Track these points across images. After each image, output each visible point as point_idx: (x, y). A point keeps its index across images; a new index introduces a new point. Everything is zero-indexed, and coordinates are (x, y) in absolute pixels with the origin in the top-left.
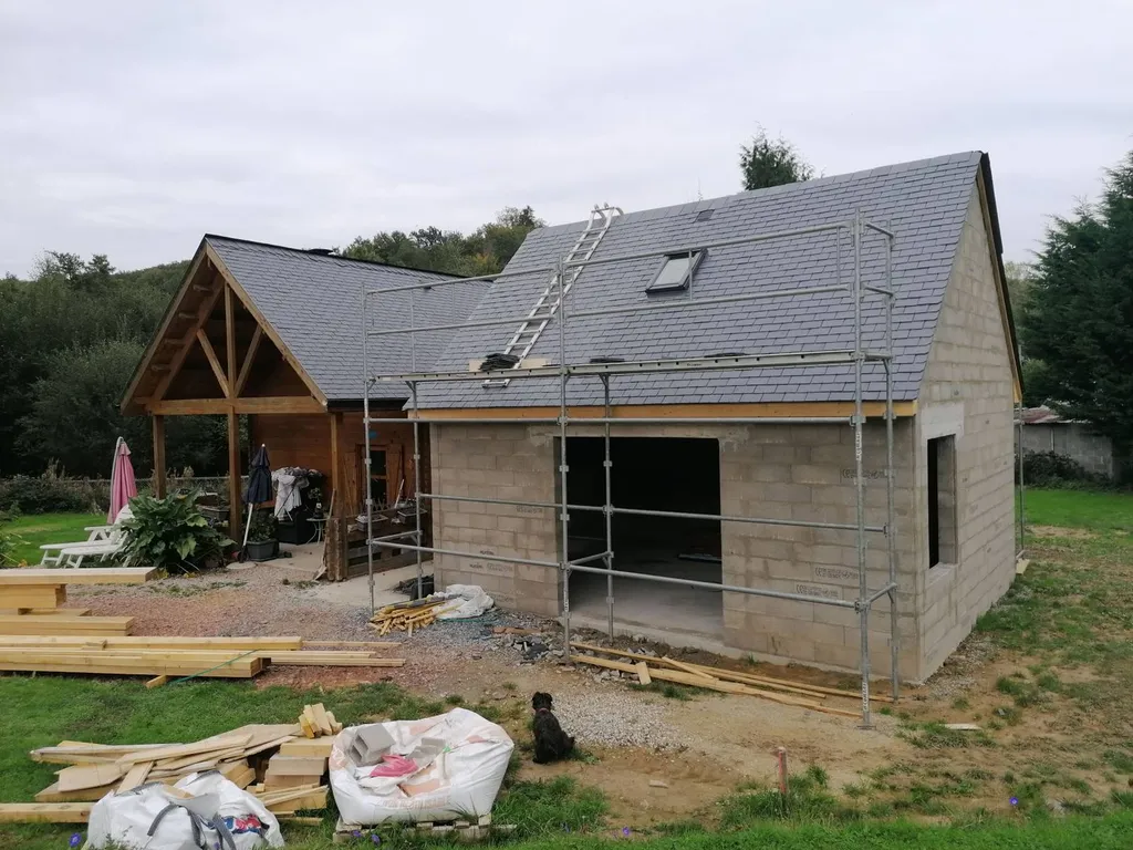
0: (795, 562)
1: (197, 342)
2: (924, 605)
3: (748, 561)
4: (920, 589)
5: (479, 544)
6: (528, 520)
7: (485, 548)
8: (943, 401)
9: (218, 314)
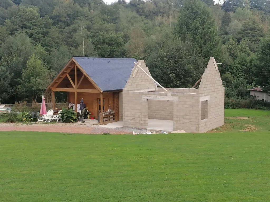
0: (184, 118)
1: (66, 76)
2: (200, 123)
3: (177, 118)
4: (199, 121)
5: (132, 117)
6: (142, 113)
7: (133, 118)
8: (205, 96)
9: (73, 70)
